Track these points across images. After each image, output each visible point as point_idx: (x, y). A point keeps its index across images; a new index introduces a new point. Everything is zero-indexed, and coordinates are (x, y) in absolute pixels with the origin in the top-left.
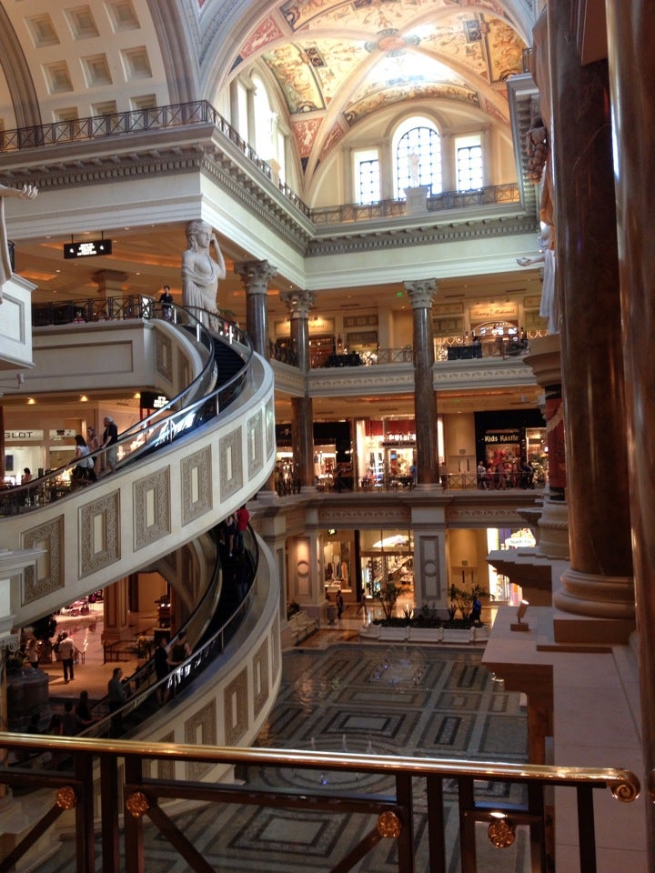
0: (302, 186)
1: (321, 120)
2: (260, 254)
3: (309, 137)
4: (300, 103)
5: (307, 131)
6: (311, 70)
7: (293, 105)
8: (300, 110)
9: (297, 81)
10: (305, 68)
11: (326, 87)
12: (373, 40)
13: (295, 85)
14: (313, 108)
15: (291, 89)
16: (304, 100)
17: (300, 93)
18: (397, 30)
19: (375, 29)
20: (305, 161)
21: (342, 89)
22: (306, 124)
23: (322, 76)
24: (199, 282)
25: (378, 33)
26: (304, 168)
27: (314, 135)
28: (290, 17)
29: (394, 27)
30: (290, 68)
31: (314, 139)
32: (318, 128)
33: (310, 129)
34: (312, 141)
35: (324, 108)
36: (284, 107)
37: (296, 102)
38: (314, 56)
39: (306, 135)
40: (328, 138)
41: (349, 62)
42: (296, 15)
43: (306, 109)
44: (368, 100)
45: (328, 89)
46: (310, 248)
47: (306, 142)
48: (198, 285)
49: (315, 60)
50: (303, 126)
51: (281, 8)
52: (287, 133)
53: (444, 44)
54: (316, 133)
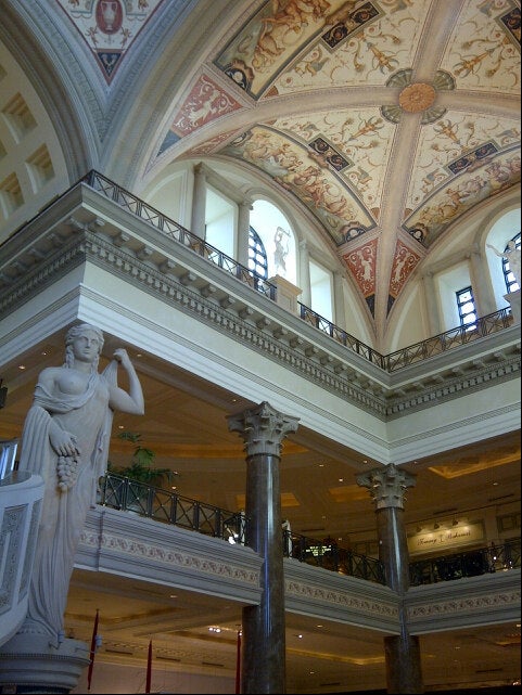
0: (374, 331)
1: (376, 241)
2: (254, 393)
3: (368, 269)
4: (344, 227)
5: (364, 263)
6: (336, 176)
7: (336, 233)
8: (347, 238)
9: (329, 199)
10: (328, 176)
11: (365, 195)
12: (388, 98)
13: (328, 206)
14: (362, 230)
15: (326, 214)
16: (347, 223)
17: (337, 213)
18: (409, 70)
19: (379, 78)
20: (371, 301)
21: (386, 192)
22: (359, 253)
23: (355, 181)
24: (53, 407)
25: (388, 84)
26: (372, 310)
27: (374, 265)
28: (238, 77)
29: (403, 65)
30: (309, 183)
31: (374, 269)
32: (375, 254)
33: (366, 259)
34: (373, 273)
35: (374, 225)
36: (326, 240)
37: (338, 229)
38: (329, 153)
39: (363, 267)
40: (395, 266)
41: (377, 149)
42: (246, 72)
43: (354, 233)
44: (433, 203)
45: (370, 198)
46: (390, 406)
47: (367, 276)
48: (52, 412)
49: (334, 157)
50: (357, 257)
51: (215, 62)
52: (334, 268)
53: (491, 73)
54: (374, 261)
